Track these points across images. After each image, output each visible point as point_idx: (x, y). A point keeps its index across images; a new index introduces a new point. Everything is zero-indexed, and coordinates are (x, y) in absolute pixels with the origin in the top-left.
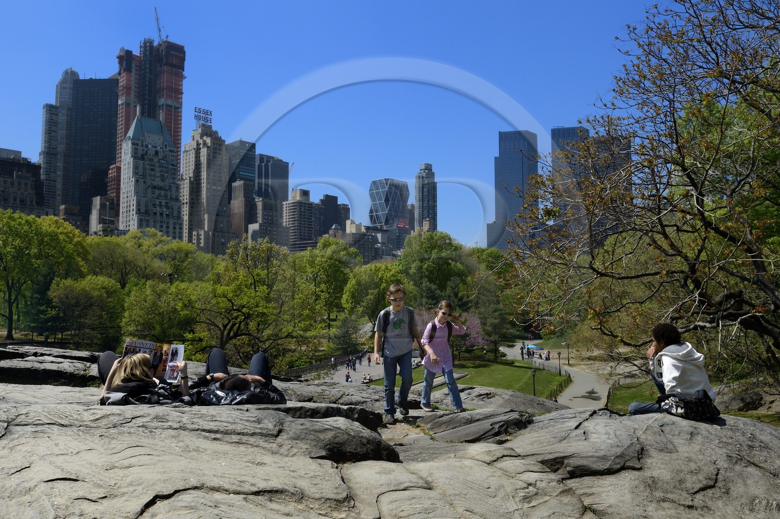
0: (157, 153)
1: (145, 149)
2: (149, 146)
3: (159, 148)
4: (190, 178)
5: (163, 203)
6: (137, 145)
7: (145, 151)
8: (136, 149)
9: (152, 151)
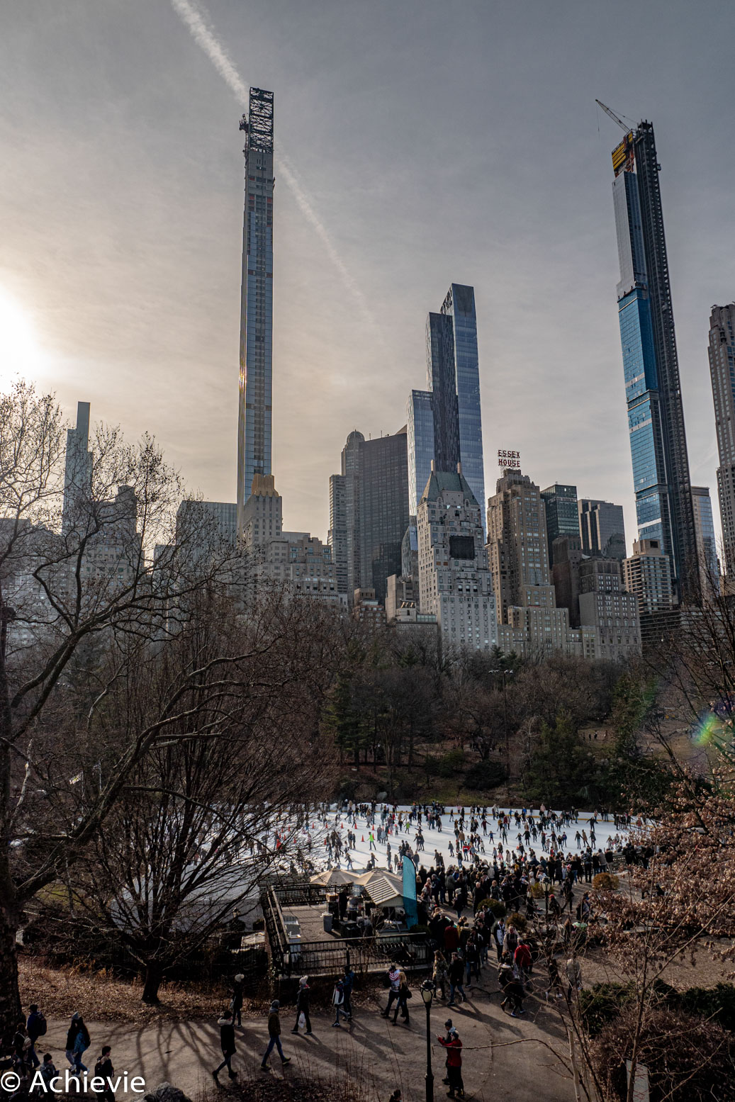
0: (457, 515)
1: (444, 511)
2: (448, 507)
3: (459, 507)
4: (499, 540)
5: (470, 577)
6: (434, 506)
7: (444, 513)
8: (433, 512)
9: (451, 514)
